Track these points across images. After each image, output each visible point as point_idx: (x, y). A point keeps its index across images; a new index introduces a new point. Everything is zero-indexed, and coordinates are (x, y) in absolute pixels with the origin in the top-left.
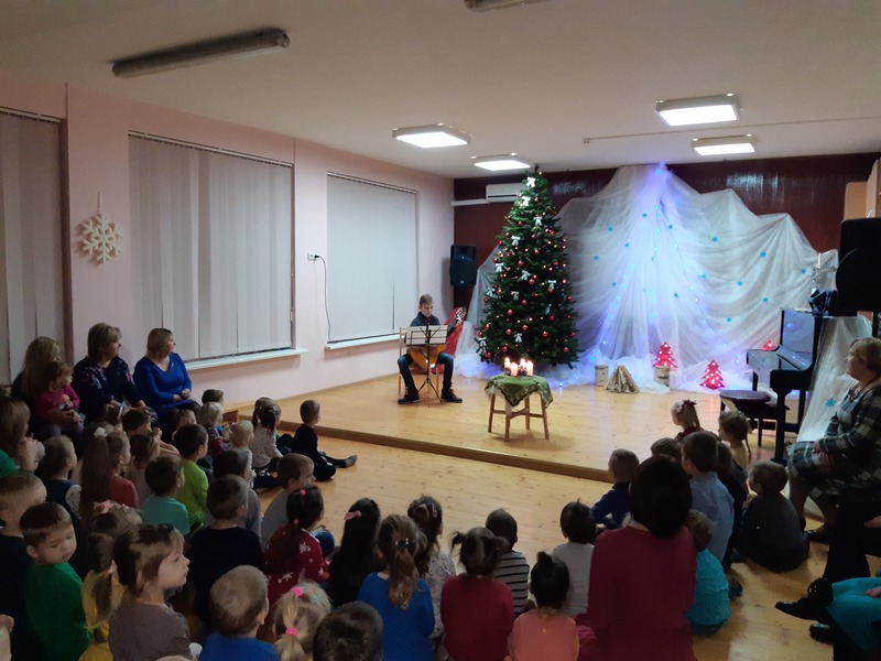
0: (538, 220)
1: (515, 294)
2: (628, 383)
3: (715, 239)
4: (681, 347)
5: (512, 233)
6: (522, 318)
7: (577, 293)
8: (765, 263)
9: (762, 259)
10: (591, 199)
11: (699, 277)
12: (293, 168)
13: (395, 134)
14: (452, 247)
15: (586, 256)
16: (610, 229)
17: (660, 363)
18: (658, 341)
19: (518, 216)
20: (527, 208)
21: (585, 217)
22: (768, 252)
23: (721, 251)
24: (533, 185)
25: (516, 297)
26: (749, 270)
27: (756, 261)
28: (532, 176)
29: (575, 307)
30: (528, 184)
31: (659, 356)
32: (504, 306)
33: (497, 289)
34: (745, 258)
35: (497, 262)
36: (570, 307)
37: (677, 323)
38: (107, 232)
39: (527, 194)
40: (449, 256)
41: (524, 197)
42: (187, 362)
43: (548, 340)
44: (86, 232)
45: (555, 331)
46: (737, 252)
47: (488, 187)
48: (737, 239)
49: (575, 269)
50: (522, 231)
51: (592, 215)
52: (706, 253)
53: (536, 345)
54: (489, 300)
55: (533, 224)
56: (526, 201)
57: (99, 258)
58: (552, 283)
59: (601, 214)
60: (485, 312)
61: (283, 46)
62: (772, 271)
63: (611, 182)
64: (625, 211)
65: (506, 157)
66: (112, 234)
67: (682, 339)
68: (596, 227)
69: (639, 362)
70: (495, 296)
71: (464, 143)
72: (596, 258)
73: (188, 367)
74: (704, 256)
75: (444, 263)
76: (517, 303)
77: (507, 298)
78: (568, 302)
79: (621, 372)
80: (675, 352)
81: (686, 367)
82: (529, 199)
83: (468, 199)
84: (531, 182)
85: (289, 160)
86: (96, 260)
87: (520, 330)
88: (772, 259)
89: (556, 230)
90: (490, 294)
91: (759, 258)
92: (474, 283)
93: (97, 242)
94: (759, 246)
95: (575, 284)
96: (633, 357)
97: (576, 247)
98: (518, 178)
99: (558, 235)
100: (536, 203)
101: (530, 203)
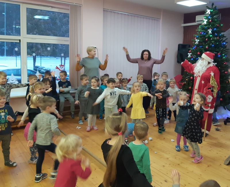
0: (210, 31)
20: (205, 25)
24: (209, 13)
28: (209, 9)
30: (207, 13)
39: (206, 18)
41: (204, 20)
47: (196, 16)
55: (207, 33)
56: (205, 22)
82: (207, 20)
84: (209, 11)
89: (221, 37)
100: (210, 22)
101: (207, 22)
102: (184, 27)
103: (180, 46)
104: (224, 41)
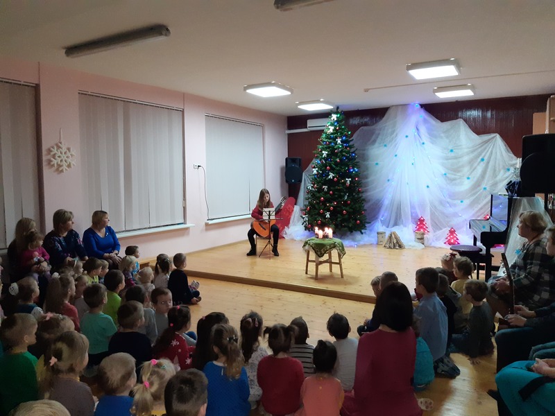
0: (339, 141)
1: (325, 187)
2: (397, 242)
3: (452, 151)
4: (431, 219)
5: (323, 149)
6: (330, 202)
7: (365, 187)
8: (484, 165)
9: (482, 163)
10: (373, 127)
11: (442, 175)
12: (183, 112)
13: (246, 89)
14: (286, 159)
15: (371, 163)
16: (385, 146)
17: (418, 230)
18: (417, 216)
19: (326, 138)
20: (332, 134)
21: (370, 139)
22: (486, 158)
23: (456, 158)
24: (336, 119)
25: (326, 190)
26: (474, 170)
27: (478, 164)
28: (335, 113)
29: (364, 195)
30: (332, 119)
31: (418, 225)
32: (318, 195)
33: (314, 184)
34: (471, 162)
35: (314, 168)
36: (360, 195)
37: (429, 205)
38: (65, 153)
39: (332, 125)
40: (285, 164)
41: (330, 127)
42: (117, 233)
43: (346, 216)
44: (52, 153)
45: (351, 210)
46: (466, 159)
47: (308, 121)
48: (466, 150)
49: (364, 171)
50: (329, 148)
51: (374, 137)
52: (447, 159)
53: (339, 219)
54: (309, 192)
55: (336, 144)
56: (331, 129)
57: (61, 169)
58: (348, 180)
59: (380, 137)
60: (307, 199)
61: (166, 35)
62: (489, 170)
63: (386, 116)
64: (395, 134)
65: (318, 101)
66: (68, 154)
67: (432, 214)
68: (376, 145)
69: (405, 229)
70: (313, 189)
71: (289, 93)
72: (377, 164)
73: (118, 236)
74: (446, 161)
75: (282, 169)
76: (326, 193)
77: (320, 190)
78: (359, 192)
79: (393, 236)
80: (428, 222)
81: (435, 232)
82: (333, 128)
83: (296, 129)
84: (334, 117)
85: (180, 107)
86: (59, 170)
87: (329, 210)
88: (488, 163)
89: (351, 147)
90: (310, 187)
91: (480, 162)
92: (301, 181)
93: (59, 159)
94: (480, 154)
95: (364, 181)
96: (402, 226)
97: (364, 157)
98: (325, 115)
99: (352, 150)
100: (337, 130)
101: (333, 130)
102: (290, 135)
103: (288, 160)
104: (353, 153)
